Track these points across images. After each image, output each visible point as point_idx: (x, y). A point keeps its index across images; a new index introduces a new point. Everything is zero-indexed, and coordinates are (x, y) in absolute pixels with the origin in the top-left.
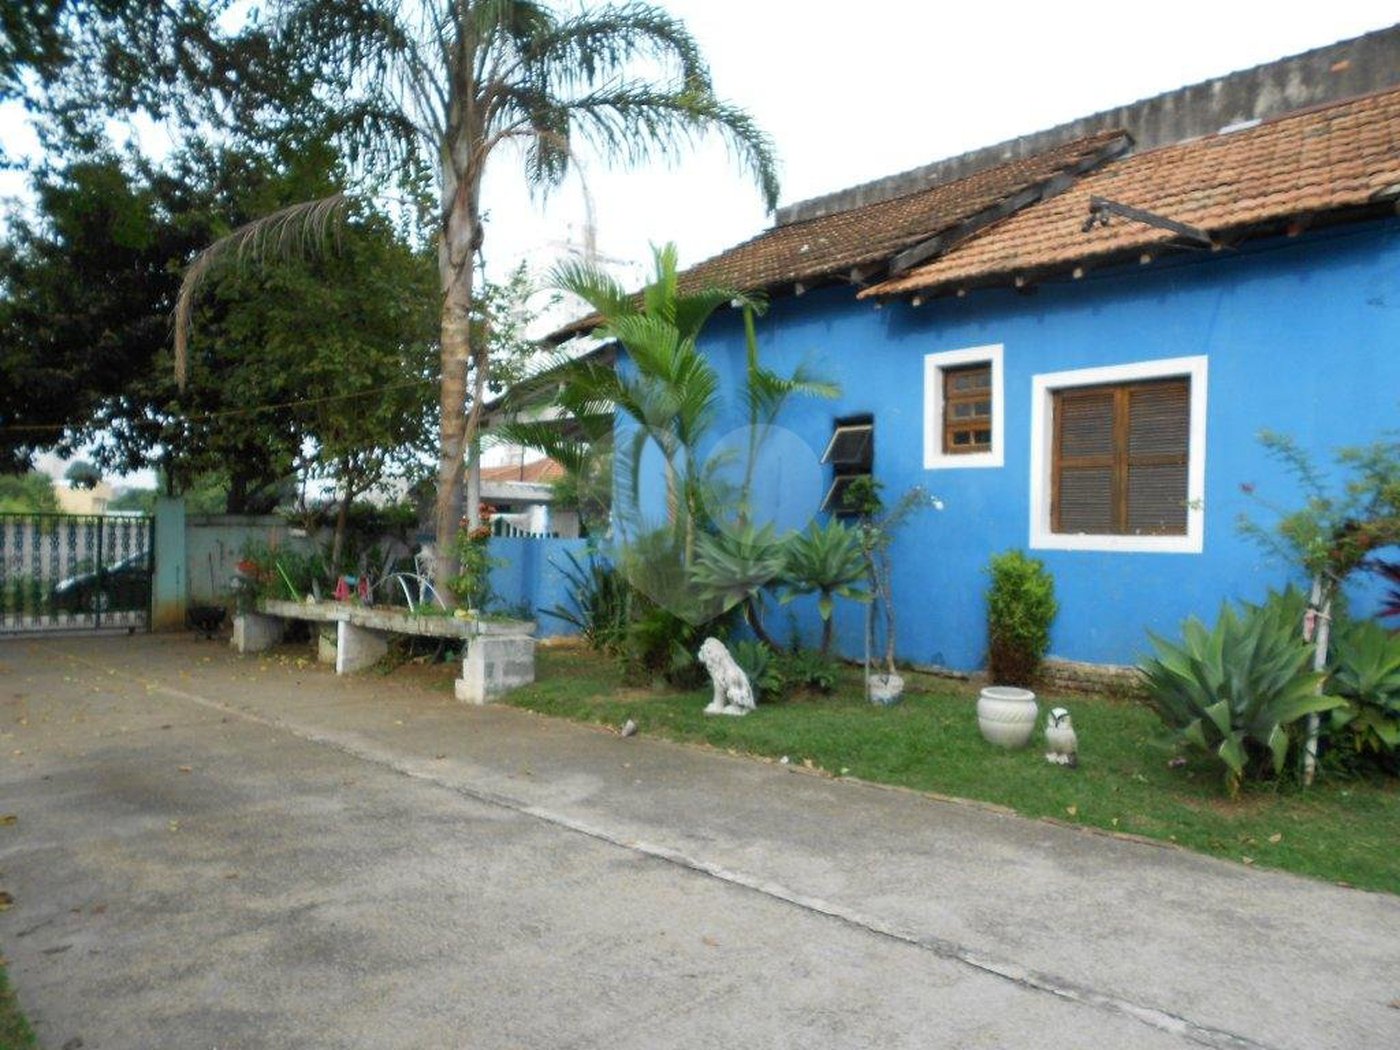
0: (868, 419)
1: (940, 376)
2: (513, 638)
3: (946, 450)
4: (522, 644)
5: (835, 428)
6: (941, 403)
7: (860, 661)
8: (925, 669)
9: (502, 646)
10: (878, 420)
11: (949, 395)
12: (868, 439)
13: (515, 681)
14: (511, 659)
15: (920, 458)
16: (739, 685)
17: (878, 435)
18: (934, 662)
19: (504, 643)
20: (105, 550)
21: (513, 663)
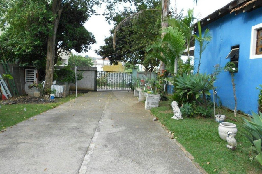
0: (238, 46)
1: (256, 32)
2: (154, 97)
3: (257, 53)
4: (156, 99)
5: (231, 49)
6: (256, 40)
7: (233, 110)
8: (246, 115)
9: (151, 99)
10: (240, 46)
11: (259, 37)
12: (238, 52)
13: (154, 106)
14: (153, 101)
15: (249, 56)
16: (178, 112)
17: (240, 50)
18: (248, 113)
19: (152, 98)
20: (125, 78)
21: (154, 102)
